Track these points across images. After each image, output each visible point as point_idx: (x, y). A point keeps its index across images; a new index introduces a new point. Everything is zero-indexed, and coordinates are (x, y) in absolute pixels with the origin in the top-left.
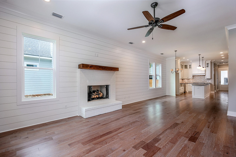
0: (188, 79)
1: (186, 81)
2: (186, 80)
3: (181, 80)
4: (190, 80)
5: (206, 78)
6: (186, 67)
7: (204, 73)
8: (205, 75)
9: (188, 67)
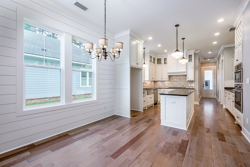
0: (162, 81)
1: (160, 84)
2: (159, 82)
3: (153, 82)
4: (165, 82)
5: (187, 80)
6: (159, 61)
7: (185, 71)
8: (185, 74)
9: (163, 61)
